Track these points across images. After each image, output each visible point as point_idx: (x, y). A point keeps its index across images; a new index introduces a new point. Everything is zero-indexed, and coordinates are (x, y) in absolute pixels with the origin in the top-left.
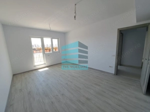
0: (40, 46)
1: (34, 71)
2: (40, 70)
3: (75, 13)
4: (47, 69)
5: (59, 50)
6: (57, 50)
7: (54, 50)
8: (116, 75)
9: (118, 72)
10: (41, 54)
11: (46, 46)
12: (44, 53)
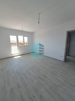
0: (16, 42)
1: (11, 58)
2: (15, 57)
3: (39, 19)
4: (20, 56)
5: (28, 44)
6: (27, 45)
7: (25, 45)
8: (65, 62)
9: (66, 60)
10: (16, 47)
11: (20, 42)
12: (18, 46)
